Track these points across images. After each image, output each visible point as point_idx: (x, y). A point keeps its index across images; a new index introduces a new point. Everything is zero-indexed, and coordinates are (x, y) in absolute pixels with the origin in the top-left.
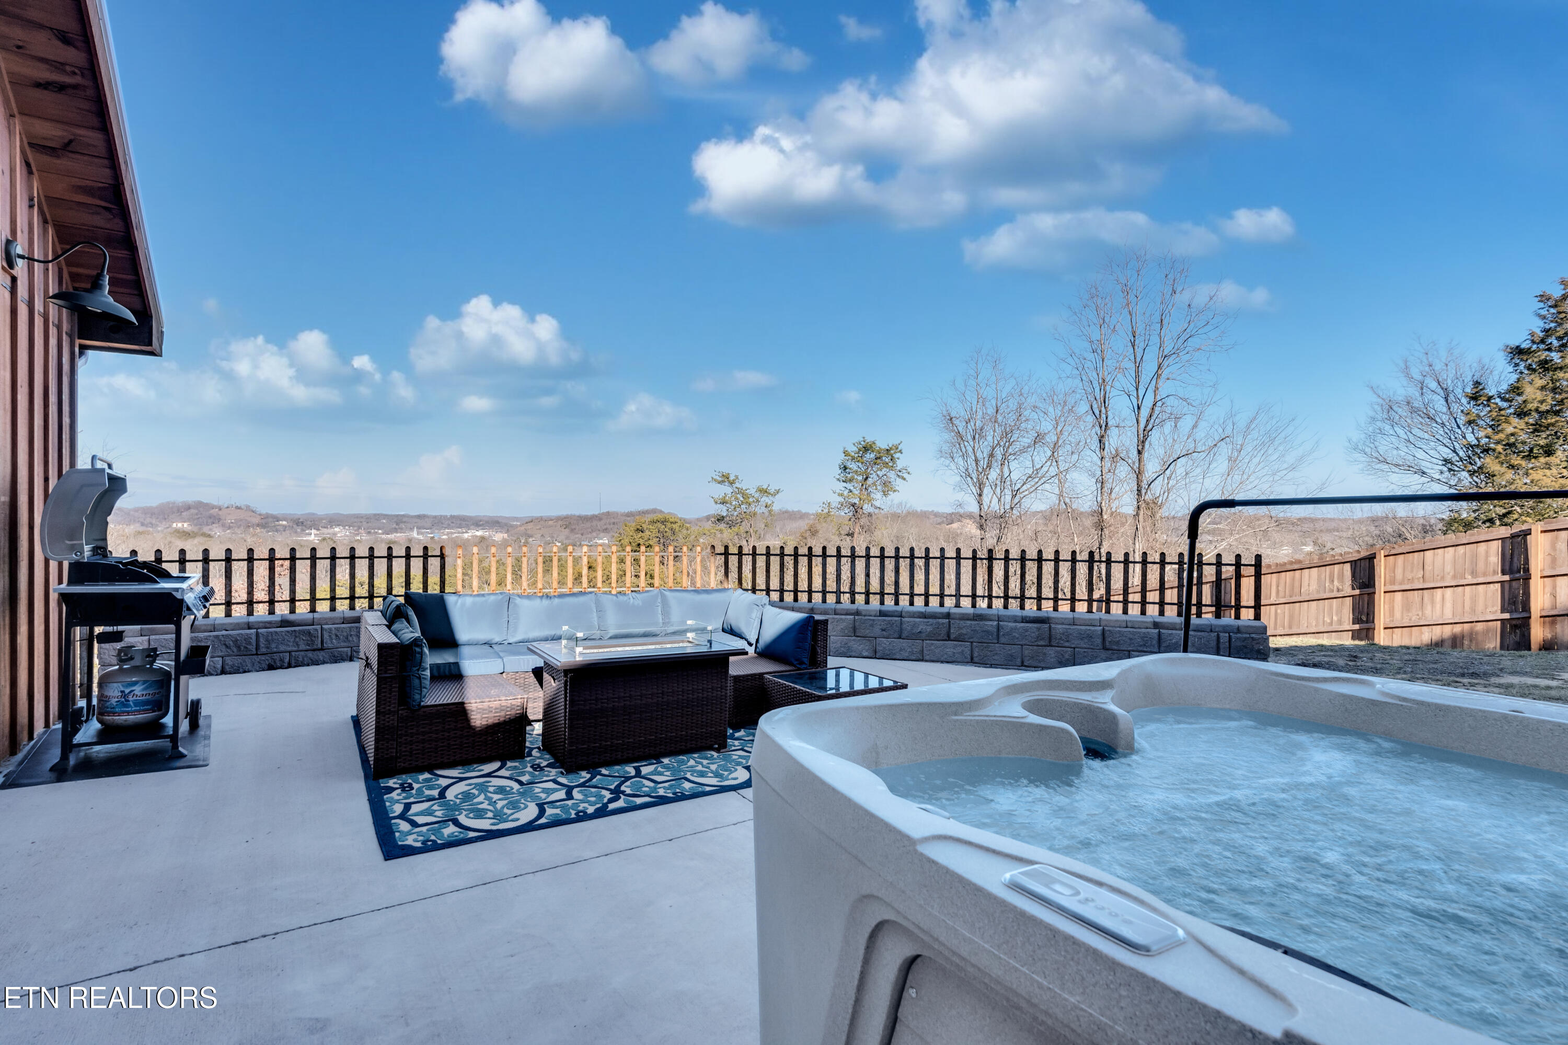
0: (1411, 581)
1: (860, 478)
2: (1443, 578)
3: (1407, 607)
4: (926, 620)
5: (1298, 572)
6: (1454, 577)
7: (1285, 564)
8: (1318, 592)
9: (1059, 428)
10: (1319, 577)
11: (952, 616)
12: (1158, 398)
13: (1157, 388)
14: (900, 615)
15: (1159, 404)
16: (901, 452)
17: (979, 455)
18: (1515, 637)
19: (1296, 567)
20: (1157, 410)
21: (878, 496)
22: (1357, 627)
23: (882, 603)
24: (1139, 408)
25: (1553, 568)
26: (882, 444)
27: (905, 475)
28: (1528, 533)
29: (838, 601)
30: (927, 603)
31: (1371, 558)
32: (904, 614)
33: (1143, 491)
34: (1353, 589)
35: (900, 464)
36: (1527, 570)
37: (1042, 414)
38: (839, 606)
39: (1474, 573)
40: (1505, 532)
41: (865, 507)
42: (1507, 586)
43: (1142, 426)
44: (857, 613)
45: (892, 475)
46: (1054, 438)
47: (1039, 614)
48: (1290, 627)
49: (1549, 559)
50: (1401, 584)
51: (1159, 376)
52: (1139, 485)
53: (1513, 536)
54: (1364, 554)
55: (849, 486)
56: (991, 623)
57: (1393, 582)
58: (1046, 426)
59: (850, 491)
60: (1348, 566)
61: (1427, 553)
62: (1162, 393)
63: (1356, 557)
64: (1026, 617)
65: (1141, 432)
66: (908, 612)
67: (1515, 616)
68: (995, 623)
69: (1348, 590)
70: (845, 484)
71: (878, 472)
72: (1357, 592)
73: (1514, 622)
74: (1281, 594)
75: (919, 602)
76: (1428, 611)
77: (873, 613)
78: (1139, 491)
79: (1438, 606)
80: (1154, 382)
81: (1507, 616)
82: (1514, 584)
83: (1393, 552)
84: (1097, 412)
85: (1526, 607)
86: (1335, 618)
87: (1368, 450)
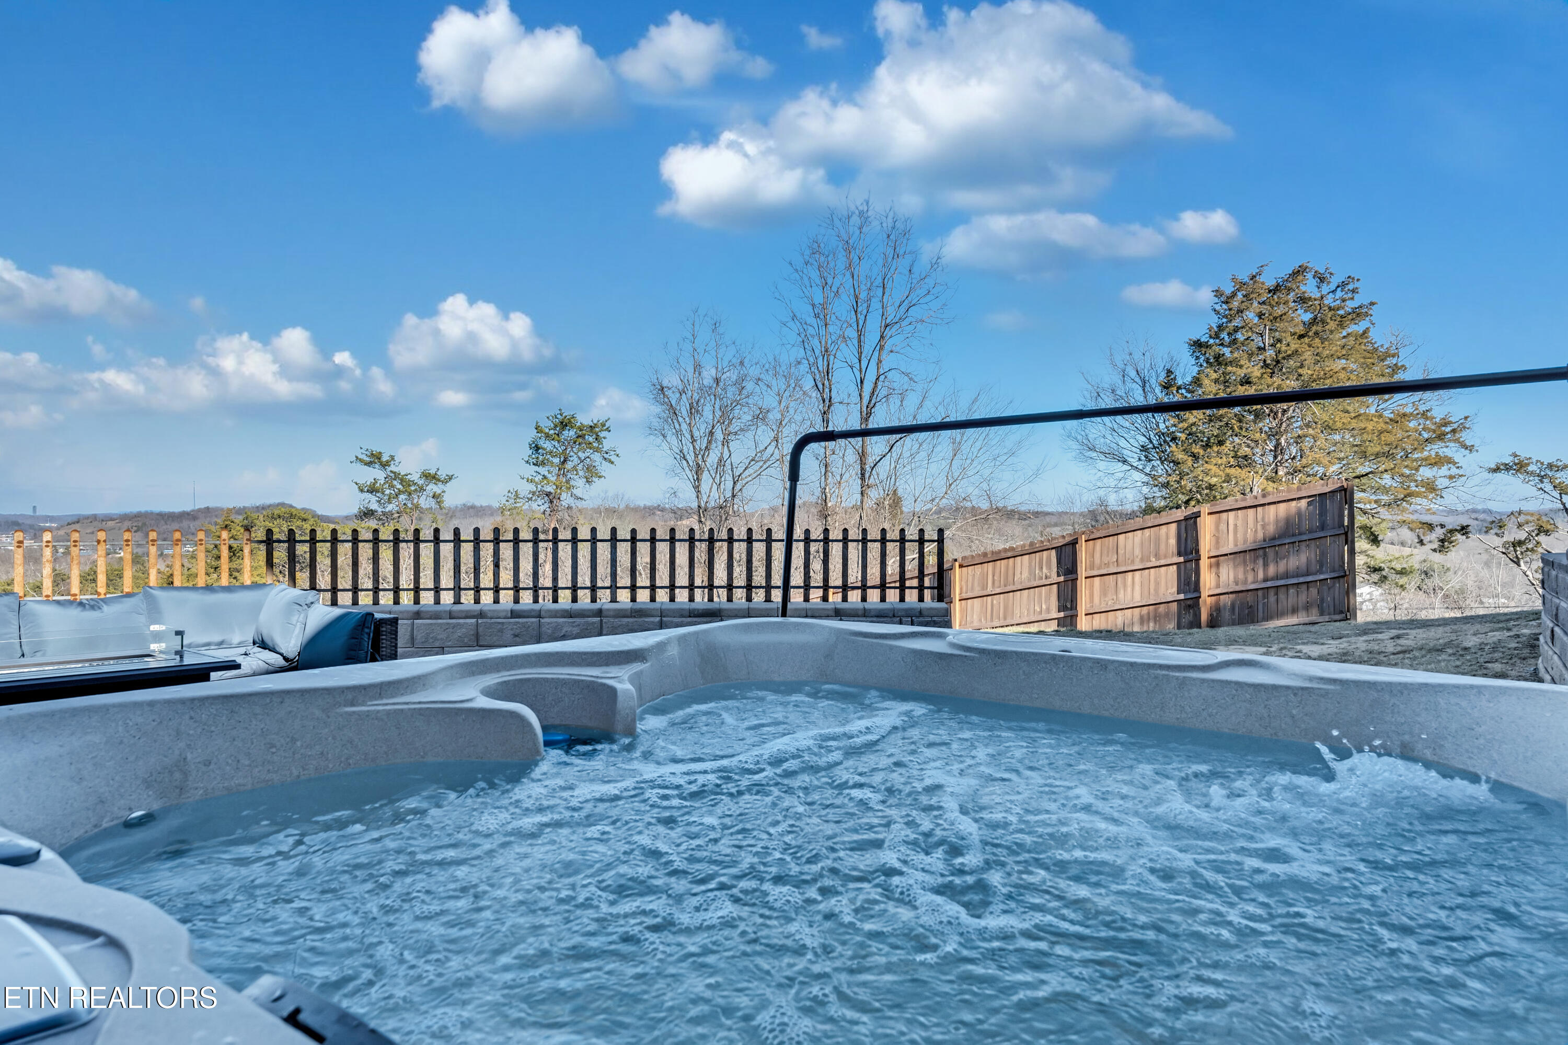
0: (1107, 565)
1: (556, 460)
2: (1133, 562)
3: (1104, 593)
4: (571, 620)
5: (1011, 560)
6: (1142, 560)
7: (1000, 552)
8: (1029, 580)
9: (783, 404)
10: (1030, 563)
11: (604, 613)
12: (881, 371)
13: (880, 361)
14: (539, 615)
15: (882, 378)
16: (608, 430)
17: (696, 434)
18: (1188, 617)
19: (1009, 554)
20: (880, 384)
21: (579, 482)
22: (1062, 614)
23: (516, 600)
24: (862, 382)
25: (1217, 547)
26: (584, 419)
27: (613, 458)
28: (1197, 515)
29: (457, 601)
30: (575, 599)
31: (1074, 543)
32: (543, 613)
33: (867, 475)
34: (1059, 575)
35: (607, 445)
36: (1197, 551)
37: (765, 388)
38: (457, 607)
39: (1157, 556)
40: (1180, 514)
41: (564, 496)
42: (1182, 566)
43: (865, 402)
44: (481, 615)
45: (597, 457)
46: (779, 416)
47: (710, 606)
48: (1005, 619)
49: (1213, 539)
50: (1099, 569)
51: (882, 348)
52: (862, 469)
53: (1186, 519)
54: (1068, 539)
55: (543, 470)
56: (652, 619)
57: (1092, 568)
58: (770, 401)
59: (545, 477)
60: (1053, 552)
61: (1121, 537)
62: (885, 366)
63: (1061, 542)
64: (694, 610)
65: (864, 409)
66: (549, 611)
67: (1189, 596)
68: (658, 619)
69: (1055, 578)
70: (536, 468)
71: (580, 454)
72: (1062, 579)
73: (1189, 602)
74: (997, 584)
75: (565, 596)
76: (1121, 595)
77: (503, 614)
78: (863, 475)
79: (1129, 589)
80: (876, 354)
81: (1182, 596)
82: (1188, 564)
83: (1092, 537)
84: (820, 386)
85: (1197, 588)
86: (1044, 607)
87: (1079, 437)
